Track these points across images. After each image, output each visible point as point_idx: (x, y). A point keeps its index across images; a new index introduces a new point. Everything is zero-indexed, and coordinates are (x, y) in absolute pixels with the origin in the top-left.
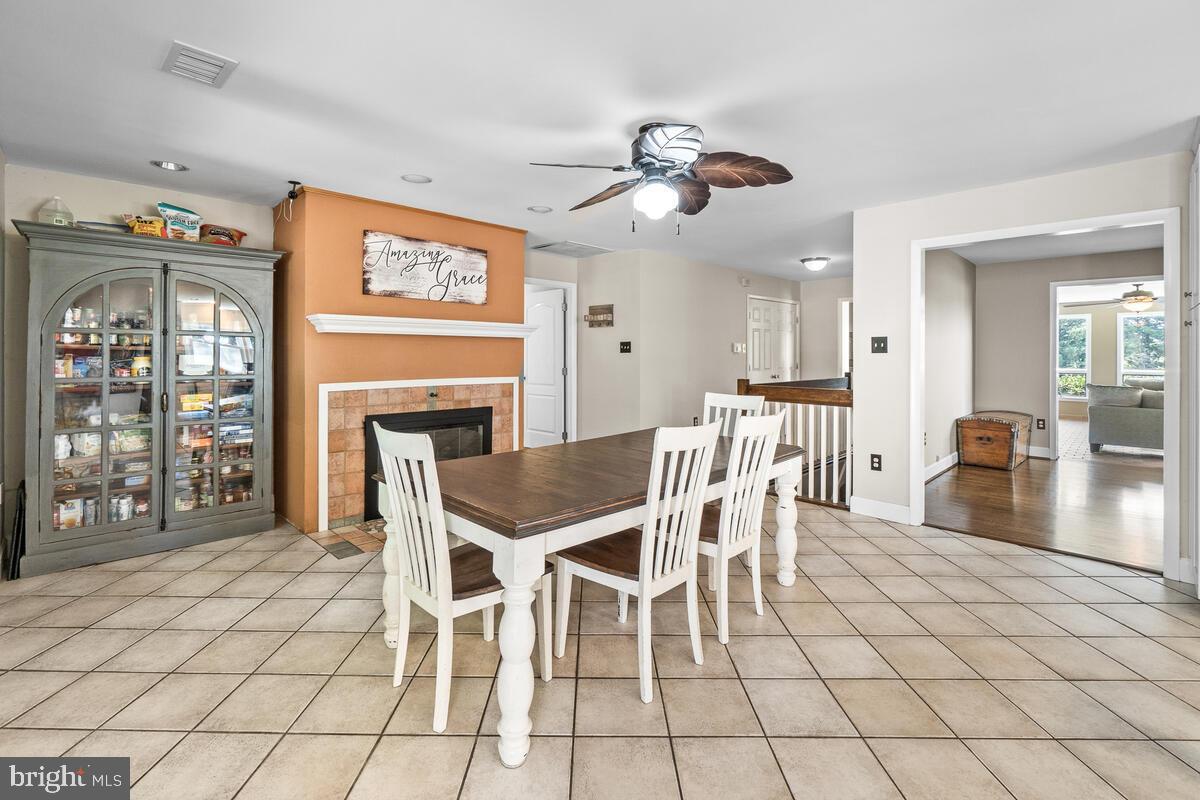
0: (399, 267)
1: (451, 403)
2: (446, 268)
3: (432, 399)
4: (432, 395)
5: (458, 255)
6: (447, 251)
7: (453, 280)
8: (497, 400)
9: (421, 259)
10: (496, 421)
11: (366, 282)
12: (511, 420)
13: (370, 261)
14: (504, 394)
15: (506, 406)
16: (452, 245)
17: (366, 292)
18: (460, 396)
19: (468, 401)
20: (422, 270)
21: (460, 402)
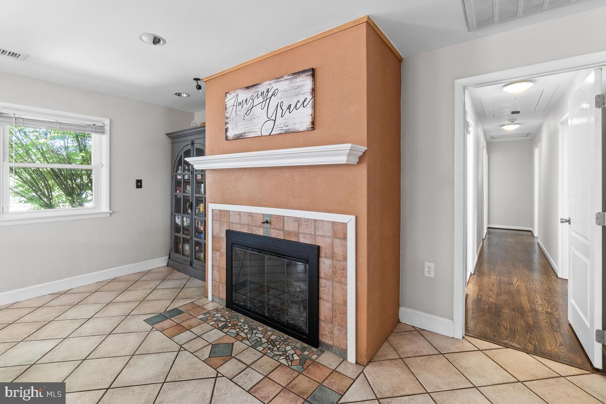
0: (243, 113)
1: (281, 233)
2: (274, 102)
3: (266, 225)
4: (267, 222)
5: (283, 85)
6: (275, 86)
7: (279, 111)
8: (329, 241)
9: (256, 101)
10: (325, 265)
11: (226, 130)
12: (345, 269)
13: (228, 115)
14: (335, 235)
15: (338, 250)
16: (278, 78)
17: (227, 138)
18: (290, 227)
19: (297, 234)
20: (257, 110)
21: (289, 233)
